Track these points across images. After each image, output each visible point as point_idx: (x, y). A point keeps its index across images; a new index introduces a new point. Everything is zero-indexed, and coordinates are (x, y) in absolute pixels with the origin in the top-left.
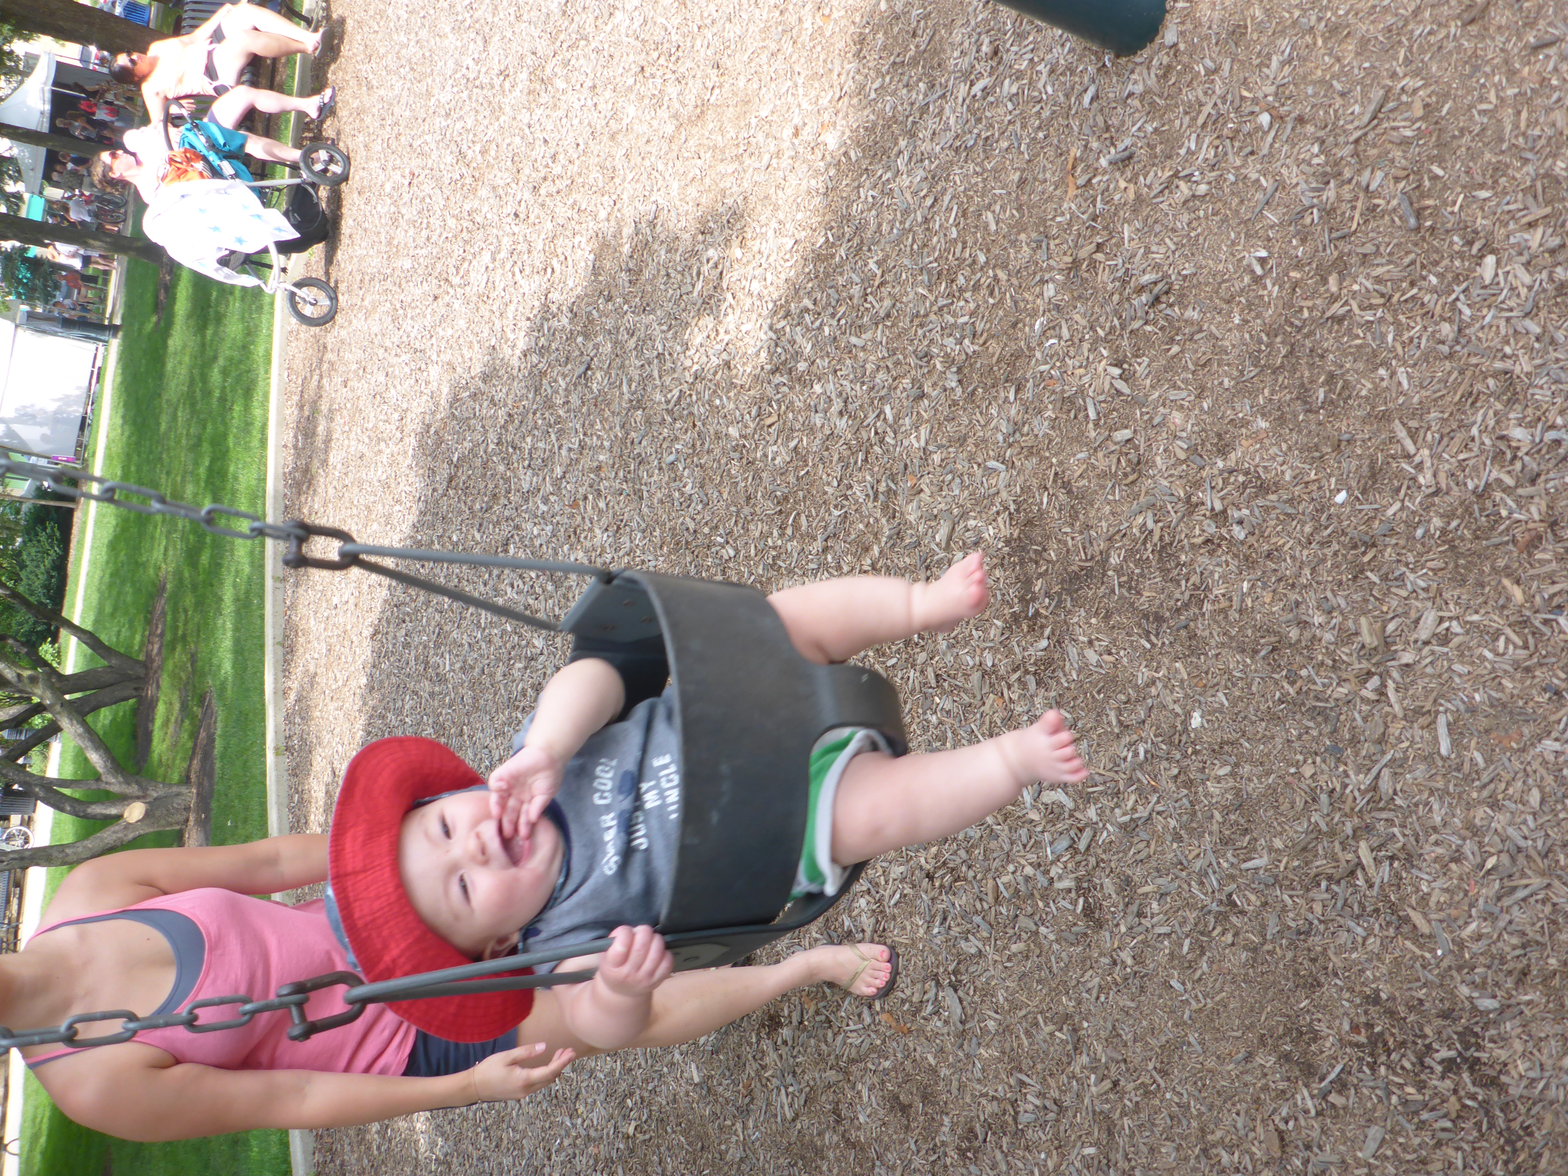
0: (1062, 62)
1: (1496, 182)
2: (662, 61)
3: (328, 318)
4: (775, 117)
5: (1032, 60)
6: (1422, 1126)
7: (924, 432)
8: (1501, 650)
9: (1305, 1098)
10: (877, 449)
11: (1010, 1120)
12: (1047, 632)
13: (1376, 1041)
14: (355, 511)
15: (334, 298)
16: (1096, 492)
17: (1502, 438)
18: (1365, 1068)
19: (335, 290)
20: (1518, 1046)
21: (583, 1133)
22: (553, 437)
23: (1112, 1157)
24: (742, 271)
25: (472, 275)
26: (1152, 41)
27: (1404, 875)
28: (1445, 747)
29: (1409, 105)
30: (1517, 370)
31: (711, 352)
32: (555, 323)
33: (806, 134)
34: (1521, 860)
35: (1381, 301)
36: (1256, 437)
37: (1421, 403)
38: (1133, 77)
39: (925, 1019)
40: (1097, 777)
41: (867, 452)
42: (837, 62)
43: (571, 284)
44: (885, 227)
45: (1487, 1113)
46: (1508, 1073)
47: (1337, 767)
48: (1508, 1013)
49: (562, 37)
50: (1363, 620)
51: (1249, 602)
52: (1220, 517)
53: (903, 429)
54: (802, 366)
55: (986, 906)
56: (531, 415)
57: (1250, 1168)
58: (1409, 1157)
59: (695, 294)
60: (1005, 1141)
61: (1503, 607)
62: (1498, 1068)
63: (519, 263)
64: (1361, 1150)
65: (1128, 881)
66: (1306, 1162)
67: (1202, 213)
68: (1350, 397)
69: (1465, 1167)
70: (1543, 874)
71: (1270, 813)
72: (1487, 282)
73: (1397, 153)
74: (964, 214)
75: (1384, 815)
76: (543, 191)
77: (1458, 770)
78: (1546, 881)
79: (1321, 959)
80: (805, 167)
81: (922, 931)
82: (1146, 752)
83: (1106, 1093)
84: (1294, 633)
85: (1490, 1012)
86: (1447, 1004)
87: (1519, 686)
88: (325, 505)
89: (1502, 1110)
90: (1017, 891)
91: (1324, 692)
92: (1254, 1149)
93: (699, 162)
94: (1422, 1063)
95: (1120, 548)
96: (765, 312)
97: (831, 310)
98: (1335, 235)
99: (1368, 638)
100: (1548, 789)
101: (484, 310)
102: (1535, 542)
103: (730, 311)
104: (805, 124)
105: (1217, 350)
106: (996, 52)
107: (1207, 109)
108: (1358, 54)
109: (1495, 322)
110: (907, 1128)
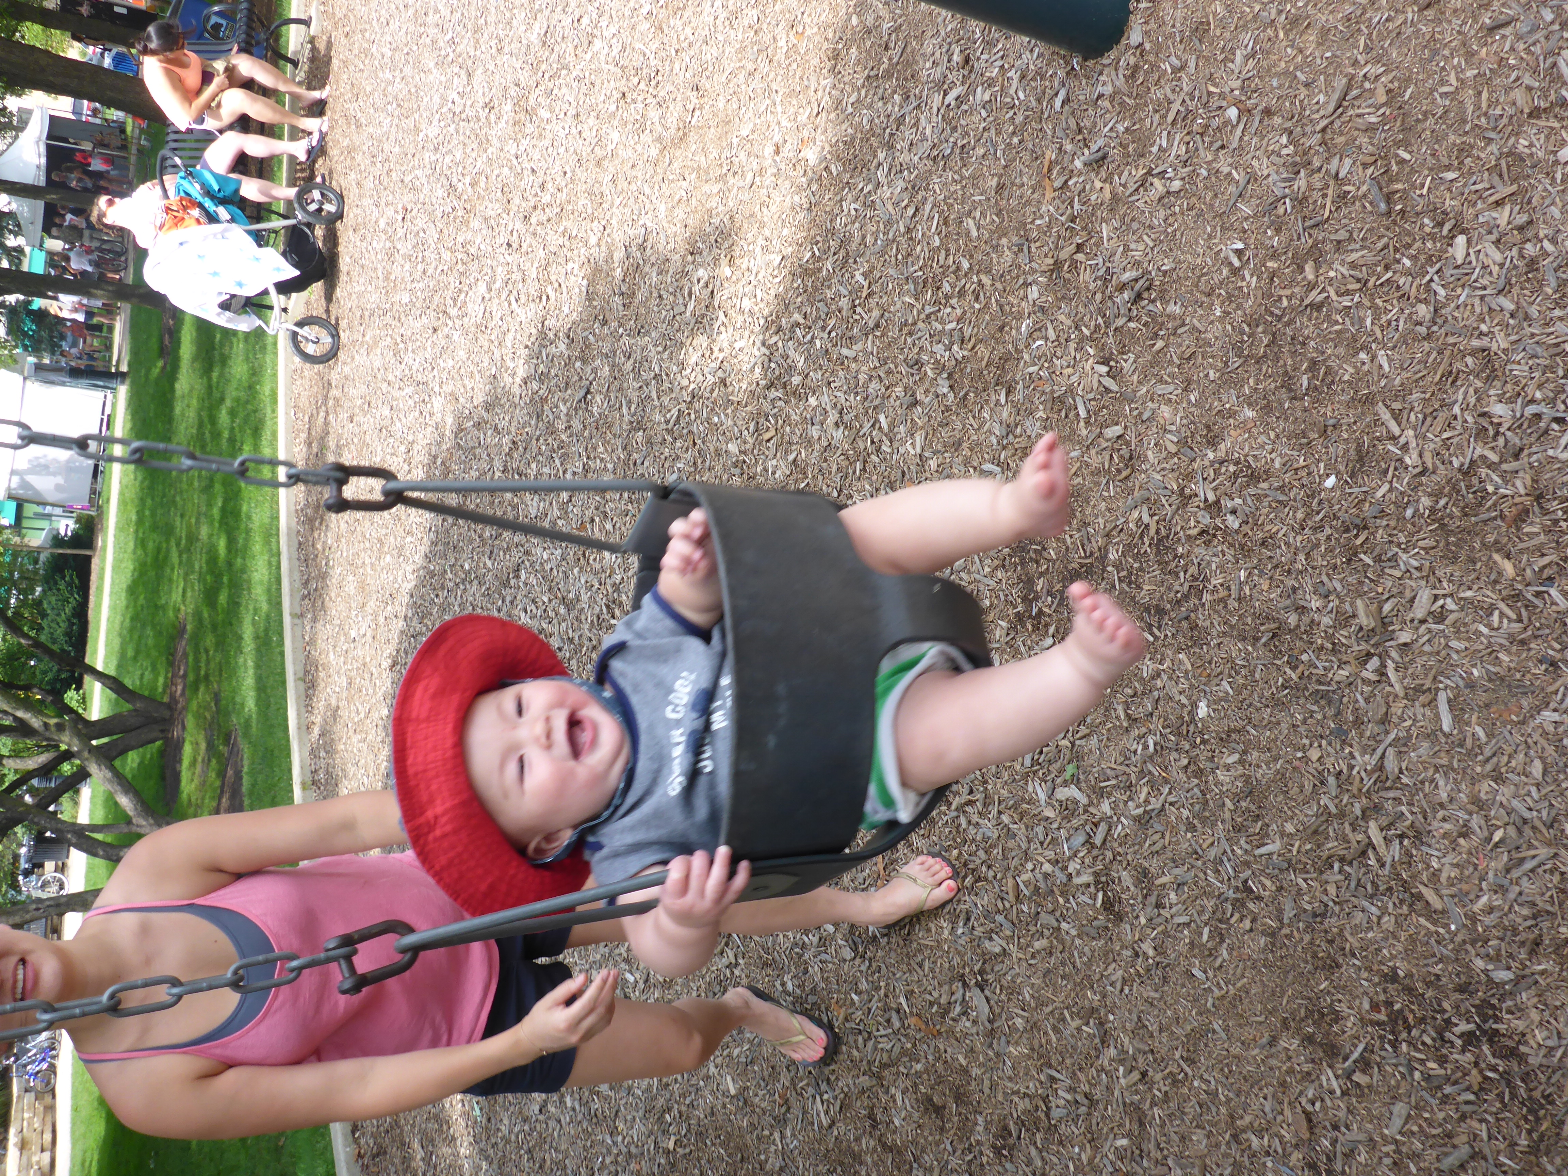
0: (1032, 67)
1: (1462, 163)
2: (642, 86)
3: (331, 355)
4: (755, 136)
5: (1002, 67)
6: (1445, 1100)
7: (919, 438)
8: (1496, 625)
9: (1330, 1079)
10: (874, 457)
11: (1043, 1116)
12: (1052, 630)
13: (1396, 1018)
14: (367, 545)
15: (336, 336)
16: (1091, 490)
17: (1484, 415)
18: (1387, 1046)
19: (336, 327)
20: (1535, 1015)
21: (624, 1150)
22: (557, 462)
23: (1144, 1147)
24: (732, 289)
25: (470, 306)
26: (1118, 42)
27: (1414, 852)
28: (1447, 723)
29: (1372, 91)
30: (1494, 347)
31: (706, 371)
32: (553, 350)
33: (788, 151)
34: (1528, 831)
35: (1358, 286)
36: (1243, 426)
37: (1402, 384)
38: (1101, 78)
39: (954, 1020)
40: (1108, 771)
41: (865, 462)
42: (813, 78)
43: (566, 310)
44: (869, 239)
45: (1509, 1083)
46: (1526, 1043)
47: (1343, 749)
48: (1523, 984)
49: (543, 67)
50: (1359, 602)
51: (1247, 590)
52: (1214, 508)
53: (898, 437)
54: (796, 380)
55: (1007, 905)
56: (534, 442)
57: (1280, 1151)
58: (1434, 1132)
59: (688, 314)
60: (1039, 1137)
61: (1496, 582)
62: (1516, 1038)
63: (515, 293)
64: (1387, 1127)
65: (1145, 873)
66: (1334, 1142)
67: (1177, 209)
68: (1333, 382)
69: (1490, 1138)
70: (1549, 844)
71: (1281, 798)
72: (1459, 262)
73: (1364, 140)
74: (946, 223)
75: (1391, 794)
76: (534, 220)
77: (1462, 746)
78: (1553, 851)
79: (1338, 940)
80: (787, 184)
81: (946, 932)
82: (1155, 744)
83: (1135, 1084)
84: (1293, 619)
85: (1506, 983)
86: (1463, 978)
87: (1515, 659)
88: (338, 540)
89: (1523, 1081)
90: (1037, 889)
91: (1326, 675)
92: (1283, 1132)
93: (685, 184)
94: (1442, 1039)
95: (1118, 543)
96: (757, 329)
97: (821, 323)
98: (1308, 223)
99: (1364, 620)
100: (1549, 760)
101: (483, 340)
102: (1523, 516)
103: (722, 329)
104: (785, 141)
105: (1201, 343)
106: (967, 61)
107: (1176, 106)
108: (1319, 44)
109: (1469, 301)
110: (942, 1129)
